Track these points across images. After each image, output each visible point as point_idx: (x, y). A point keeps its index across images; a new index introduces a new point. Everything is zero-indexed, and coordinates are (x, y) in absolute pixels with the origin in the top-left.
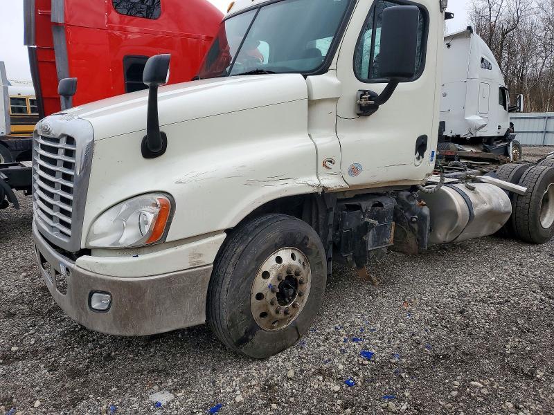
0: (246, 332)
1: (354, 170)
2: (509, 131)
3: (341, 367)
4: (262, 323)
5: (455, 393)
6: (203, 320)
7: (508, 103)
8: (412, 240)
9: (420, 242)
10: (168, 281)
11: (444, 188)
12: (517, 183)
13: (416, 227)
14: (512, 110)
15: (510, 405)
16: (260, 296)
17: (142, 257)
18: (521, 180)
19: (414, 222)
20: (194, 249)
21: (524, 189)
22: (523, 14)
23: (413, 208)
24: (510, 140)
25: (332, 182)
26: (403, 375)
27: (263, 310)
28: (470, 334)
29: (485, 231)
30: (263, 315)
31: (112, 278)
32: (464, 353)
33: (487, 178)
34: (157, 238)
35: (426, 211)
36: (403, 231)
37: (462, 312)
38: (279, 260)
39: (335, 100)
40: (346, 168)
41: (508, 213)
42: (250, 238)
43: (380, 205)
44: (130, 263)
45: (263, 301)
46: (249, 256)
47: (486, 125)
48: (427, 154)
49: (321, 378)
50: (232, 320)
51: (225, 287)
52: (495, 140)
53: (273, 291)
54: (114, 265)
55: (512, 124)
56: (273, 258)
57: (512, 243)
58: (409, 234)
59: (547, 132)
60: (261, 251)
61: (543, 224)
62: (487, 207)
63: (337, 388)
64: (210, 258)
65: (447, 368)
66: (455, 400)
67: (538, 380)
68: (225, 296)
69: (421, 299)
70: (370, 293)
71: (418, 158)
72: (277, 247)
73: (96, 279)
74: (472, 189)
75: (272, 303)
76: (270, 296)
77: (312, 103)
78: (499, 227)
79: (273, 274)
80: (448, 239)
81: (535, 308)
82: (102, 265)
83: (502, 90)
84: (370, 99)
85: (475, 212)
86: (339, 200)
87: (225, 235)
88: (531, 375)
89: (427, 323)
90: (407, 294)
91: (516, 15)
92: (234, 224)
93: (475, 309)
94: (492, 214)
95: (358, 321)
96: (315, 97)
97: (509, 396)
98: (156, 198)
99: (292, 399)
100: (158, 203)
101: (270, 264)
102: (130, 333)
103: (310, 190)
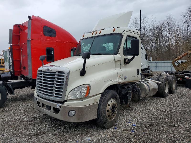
0: (106, 120)
1: (125, 78)
2: (148, 67)
3: (129, 128)
4: (108, 118)
5: (158, 131)
6: (96, 117)
7: (148, 59)
8: (137, 97)
9: (139, 97)
10: (89, 107)
11: (142, 83)
12: (158, 81)
13: (137, 93)
14: (149, 60)
15: (172, 132)
16: (108, 111)
17: (83, 101)
18: (159, 80)
19: (137, 92)
20: (95, 98)
21: (160, 82)
22: (146, 32)
23: (136, 88)
24: (149, 69)
25: (121, 81)
26: (145, 129)
27: (109, 115)
28: (157, 119)
29: (152, 95)
30: (109, 116)
31: (76, 107)
32: (157, 123)
33: (150, 80)
34: (87, 96)
35: (139, 89)
36: (134, 94)
37: (152, 115)
38: (111, 101)
39: (120, 61)
40: (123, 77)
41: (157, 89)
42: (105, 96)
43: (129, 87)
44: (81, 102)
45: (109, 112)
46: (106, 100)
47: (143, 65)
48: (139, 73)
49: (126, 131)
50: (103, 117)
51: (101, 108)
52: (146, 70)
53: (111, 109)
54: (77, 103)
55: (149, 65)
56: (110, 101)
57: (159, 98)
58: (136, 95)
59: (157, 67)
60: (108, 99)
61: (166, 91)
62: (153, 87)
63: (131, 133)
64: (98, 101)
65: (155, 126)
66: (159, 132)
67: (176, 127)
68: (101, 111)
69: (141, 112)
70: (128, 112)
71: (137, 75)
72: (111, 98)
73: (71, 107)
74: (149, 83)
75: (111, 113)
76: (110, 111)
77: (115, 61)
78: (155, 93)
79: (111, 105)
80: (144, 97)
81: (169, 112)
82: (73, 103)
83: (146, 55)
84: (128, 60)
85: (150, 89)
86: (121, 86)
87: (101, 95)
88: (174, 126)
89: (145, 117)
90: (137, 112)
91: (144, 33)
92: (103, 92)
93: (155, 114)
94: (154, 89)
95: (127, 119)
96: (116, 60)
97: (171, 130)
98: (86, 85)
99: (121, 136)
100: (87, 87)
101: (109, 103)
102: (80, 121)
103: (117, 83)
